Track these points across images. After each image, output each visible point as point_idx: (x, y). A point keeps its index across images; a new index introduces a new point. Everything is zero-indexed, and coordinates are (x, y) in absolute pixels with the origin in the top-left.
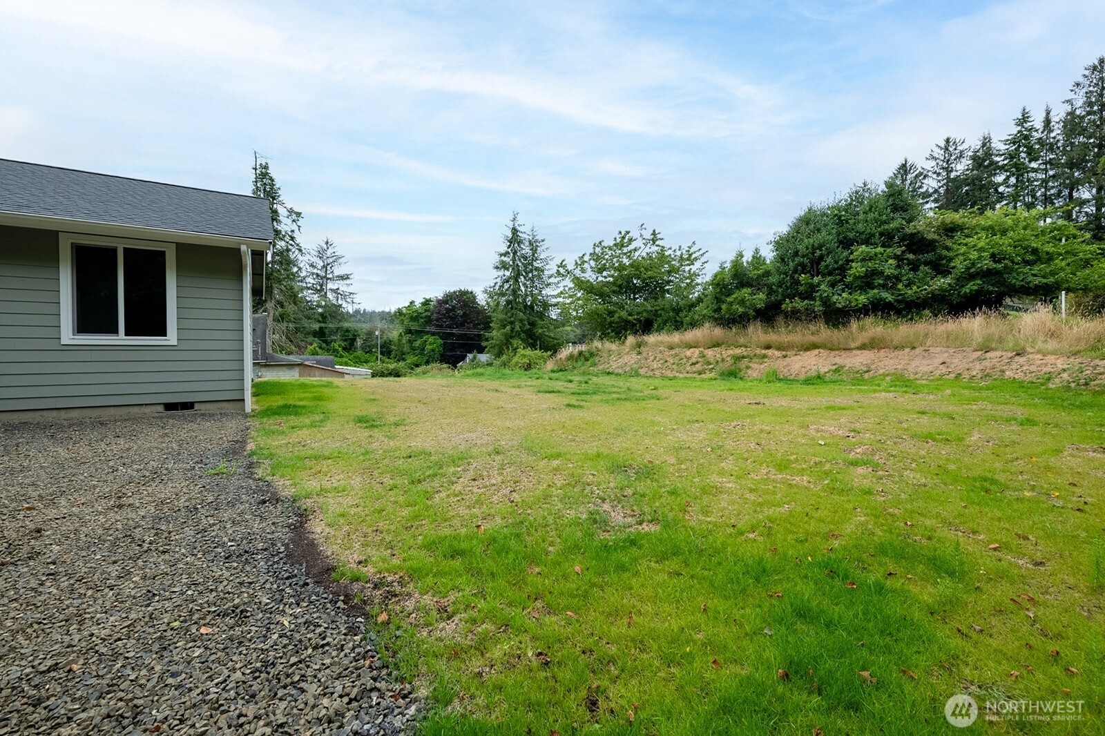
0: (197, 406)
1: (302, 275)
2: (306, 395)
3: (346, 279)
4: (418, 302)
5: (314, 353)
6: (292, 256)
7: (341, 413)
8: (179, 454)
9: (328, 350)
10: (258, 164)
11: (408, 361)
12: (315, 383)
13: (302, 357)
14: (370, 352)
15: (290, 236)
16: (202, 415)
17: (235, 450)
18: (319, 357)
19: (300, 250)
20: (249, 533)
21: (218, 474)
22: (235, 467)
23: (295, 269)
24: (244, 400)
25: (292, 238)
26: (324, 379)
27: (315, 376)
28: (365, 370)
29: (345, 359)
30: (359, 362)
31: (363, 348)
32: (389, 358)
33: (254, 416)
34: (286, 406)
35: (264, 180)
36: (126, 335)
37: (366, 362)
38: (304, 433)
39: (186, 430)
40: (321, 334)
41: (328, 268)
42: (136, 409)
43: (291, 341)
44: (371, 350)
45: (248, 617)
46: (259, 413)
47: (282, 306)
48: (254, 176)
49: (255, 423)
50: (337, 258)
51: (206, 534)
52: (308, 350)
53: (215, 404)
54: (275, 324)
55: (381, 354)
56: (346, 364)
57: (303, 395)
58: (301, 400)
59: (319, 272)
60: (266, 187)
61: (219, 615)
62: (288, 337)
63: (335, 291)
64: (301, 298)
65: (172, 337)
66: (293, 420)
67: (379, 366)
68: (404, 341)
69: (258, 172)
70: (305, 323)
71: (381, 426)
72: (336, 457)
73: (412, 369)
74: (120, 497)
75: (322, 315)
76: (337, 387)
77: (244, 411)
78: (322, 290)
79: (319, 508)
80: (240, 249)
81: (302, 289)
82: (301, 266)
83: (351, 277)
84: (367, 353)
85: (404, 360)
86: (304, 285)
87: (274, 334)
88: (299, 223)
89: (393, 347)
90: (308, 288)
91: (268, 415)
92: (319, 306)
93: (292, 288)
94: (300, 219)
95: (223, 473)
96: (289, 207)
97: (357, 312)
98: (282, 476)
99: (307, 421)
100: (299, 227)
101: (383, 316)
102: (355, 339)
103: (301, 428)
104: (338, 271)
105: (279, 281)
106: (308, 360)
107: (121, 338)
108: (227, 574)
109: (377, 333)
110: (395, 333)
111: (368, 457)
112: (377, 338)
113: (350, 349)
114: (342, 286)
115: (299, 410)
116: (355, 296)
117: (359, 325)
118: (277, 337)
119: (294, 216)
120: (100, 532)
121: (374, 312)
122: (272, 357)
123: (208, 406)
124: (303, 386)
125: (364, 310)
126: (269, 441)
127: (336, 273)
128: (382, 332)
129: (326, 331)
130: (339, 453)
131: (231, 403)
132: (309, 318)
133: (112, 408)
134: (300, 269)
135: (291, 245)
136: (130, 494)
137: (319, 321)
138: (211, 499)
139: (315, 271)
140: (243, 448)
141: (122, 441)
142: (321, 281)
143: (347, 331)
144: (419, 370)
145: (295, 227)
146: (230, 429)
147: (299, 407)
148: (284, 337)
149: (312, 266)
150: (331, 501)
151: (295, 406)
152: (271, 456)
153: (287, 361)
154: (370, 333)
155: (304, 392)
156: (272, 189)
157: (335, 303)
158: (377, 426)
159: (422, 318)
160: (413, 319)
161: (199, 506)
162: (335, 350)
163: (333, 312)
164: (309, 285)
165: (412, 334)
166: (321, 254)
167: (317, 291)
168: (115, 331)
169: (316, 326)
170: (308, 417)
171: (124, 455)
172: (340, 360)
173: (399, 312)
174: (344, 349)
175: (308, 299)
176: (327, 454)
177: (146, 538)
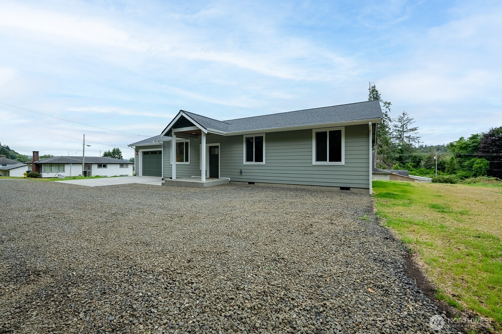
0: (351, 189)
1: (390, 131)
2: (397, 189)
3: (415, 130)
4: (467, 137)
5: (397, 169)
6: (385, 123)
7: (420, 201)
8: (348, 208)
9: (404, 167)
10: (371, 87)
11: (459, 174)
12: (400, 183)
13: (391, 170)
14: (430, 168)
15: (385, 115)
16: (353, 193)
17: (369, 210)
18: (399, 171)
19: (390, 120)
20: (382, 252)
21: (364, 220)
22: (371, 218)
23: (387, 129)
24: (369, 189)
25: (386, 115)
26: (404, 182)
27: (398, 180)
28: (427, 178)
29: (414, 172)
30: (422, 174)
31: (425, 166)
32: (443, 172)
33: (374, 196)
34: (388, 193)
35: (373, 93)
36: (329, 161)
37: (427, 173)
38: (401, 208)
39: (348, 198)
40: (400, 159)
41: (404, 126)
42: (331, 188)
43: (385, 163)
44: (431, 168)
45: (389, 294)
46: (376, 195)
47: (381, 147)
48: (369, 92)
49: (375, 199)
50: (409, 120)
51: (364, 245)
52: (393, 167)
53: (358, 189)
54: (378, 155)
55: (438, 169)
56: (415, 175)
57: (396, 189)
58: (395, 191)
59: (399, 129)
60: (375, 95)
61: (375, 286)
62: (384, 161)
63: (408, 137)
64: (390, 142)
65: (343, 162)
66: (393, 201)
67: (436, 176)
68: (455, 162)
69: (371, 90)
70: (392, 154)
71: (449, 212)
72: (422, 225)
73: (462, 179)
74: (331, 220)
75: (401, 150)
76: (413, 186)
77: (369, 193)
78: (401, 137)
79: (418, 251)
80: (368, 124)
81: (390, 138)
82: (390, 127)
83: (417, 129)
84: (427, 169)
85: (455, 173)
86: (392, 136)
87: (377, 160)
88: (389, 108)
89: (446, 166)
90: (393, 138)
91: (380, 197)
92: (399, 145)
93: (386, 138)
94: (390, 106)
95: (366, 220)
96: (384, 101)
97: (421, 147)
98: (393, 228)
99: (401, 202)
100: (390, 109)
101: (438, 148)
102: (420, 162)
103: (398, 205)
104: (410, 127)
105: (380, 136)
106: (394, 172)
107: (328, 163)
108: (376, 268)
109: (435, 158)
110: (448, 157)
111: (444, 229)
112: (435, 160)
113: (417, 167)
114: (412, 134)
115: (396, 196)
116: (420, 138)
117: (423, 154)
118: (379, 161)
119: (387, 105)
120: (328, 231)
121: (432, 146)
122: (377, 170)
123: (355, 190)
124: (394, 184)
125: (426, 146)
126: (383, 209)
127: (409, 128)
128: (439, 157)
129: (403, 158)
130: (424, 223)
131: (364, 189)
132: (394, 152)
133: (325, 187)
134: (390, 129)
135: (385, 118)
136: (334, 220)
137: (399, 153)
138: (363, 230)
139: (397, 129)
140: (372, 210)
141: (329, 199)
142: (400, 133)
143: (415, 157)
144: (468, 180)
145: (387, 110)
146: (365, 200)
147: (395, 195)
148: (382, 161)
149: (396, 126)
150: (425, 250)
151: (393, 194)
152: (385, 217)
153: (384, 172)
154: (430, 158)
155: (395, 188)
156: (377, 96)
157: (408, 143)
158: (446, 212)
159: (470, 147)
160: (461, 148)
161: (359, 232)
162: (408, 167)
163: (407, 148)
164: (394, 136)
165: (462, 158)
166: (400, 120)
167: (398, 138)
168: (326, 160)
169: (397, 155)
170: (401, 200)
171: (330, 204)
172: (411, 172)
173: (452, 145)
174: (414, 167)
175: (393, 142)
176: (416, 222)
177: (342, 239)
